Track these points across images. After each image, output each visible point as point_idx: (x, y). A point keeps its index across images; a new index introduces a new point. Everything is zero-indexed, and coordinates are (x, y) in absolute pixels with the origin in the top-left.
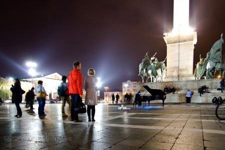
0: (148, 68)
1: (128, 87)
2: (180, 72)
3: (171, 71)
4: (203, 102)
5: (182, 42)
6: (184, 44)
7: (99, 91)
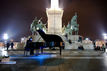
0: (37, 26)
1: (24, 40)
2: (56, 31)
3: (50, 30)
4: (72, 49)
5: (56, 14)
6: (57, 16)
7: (6, 41)
